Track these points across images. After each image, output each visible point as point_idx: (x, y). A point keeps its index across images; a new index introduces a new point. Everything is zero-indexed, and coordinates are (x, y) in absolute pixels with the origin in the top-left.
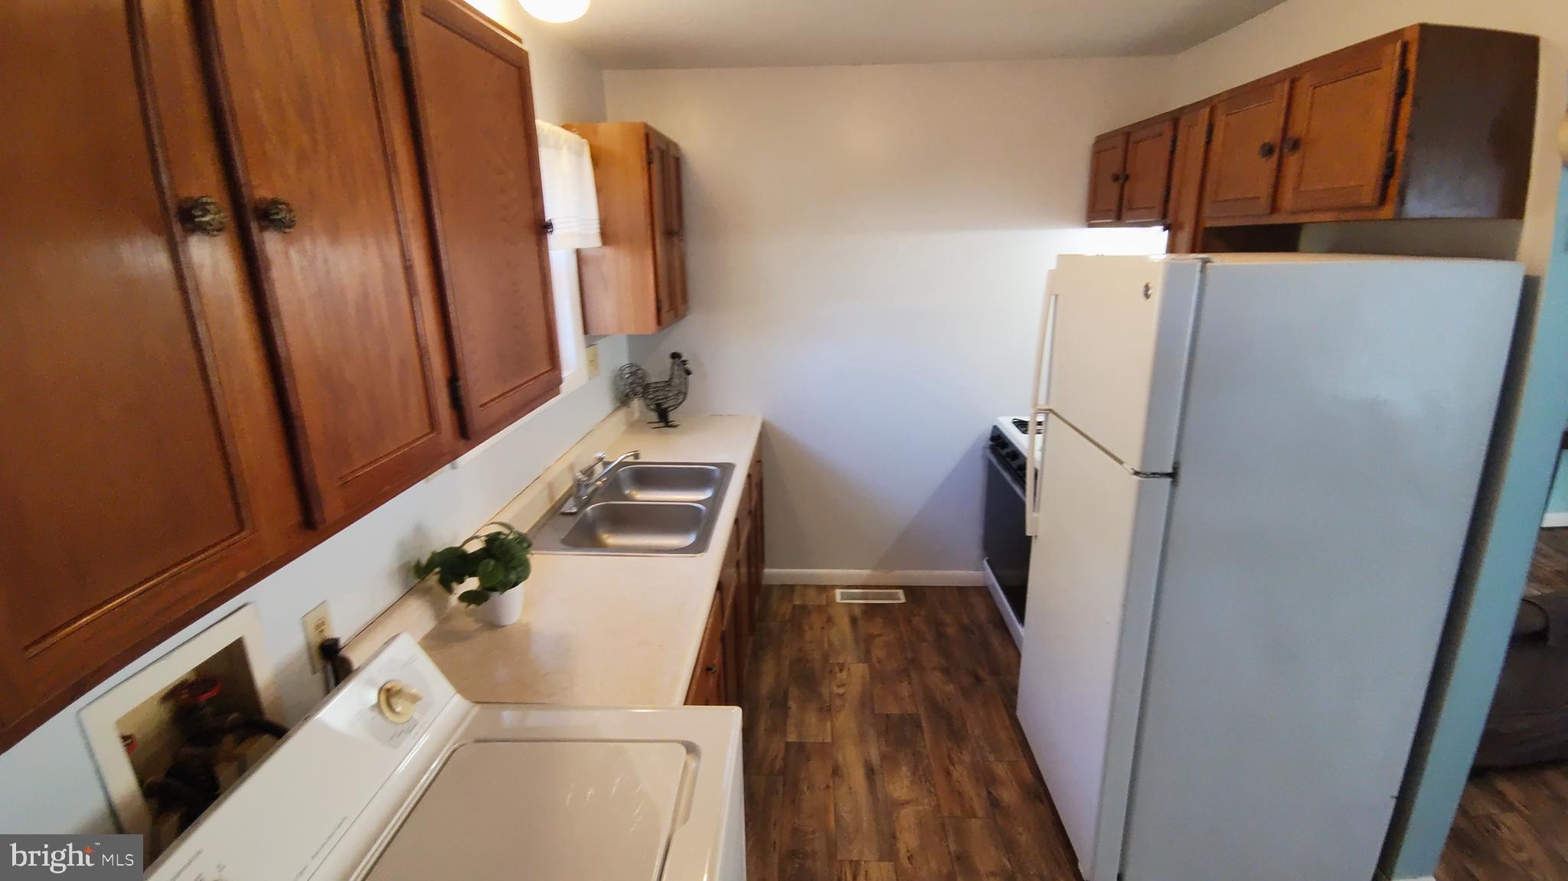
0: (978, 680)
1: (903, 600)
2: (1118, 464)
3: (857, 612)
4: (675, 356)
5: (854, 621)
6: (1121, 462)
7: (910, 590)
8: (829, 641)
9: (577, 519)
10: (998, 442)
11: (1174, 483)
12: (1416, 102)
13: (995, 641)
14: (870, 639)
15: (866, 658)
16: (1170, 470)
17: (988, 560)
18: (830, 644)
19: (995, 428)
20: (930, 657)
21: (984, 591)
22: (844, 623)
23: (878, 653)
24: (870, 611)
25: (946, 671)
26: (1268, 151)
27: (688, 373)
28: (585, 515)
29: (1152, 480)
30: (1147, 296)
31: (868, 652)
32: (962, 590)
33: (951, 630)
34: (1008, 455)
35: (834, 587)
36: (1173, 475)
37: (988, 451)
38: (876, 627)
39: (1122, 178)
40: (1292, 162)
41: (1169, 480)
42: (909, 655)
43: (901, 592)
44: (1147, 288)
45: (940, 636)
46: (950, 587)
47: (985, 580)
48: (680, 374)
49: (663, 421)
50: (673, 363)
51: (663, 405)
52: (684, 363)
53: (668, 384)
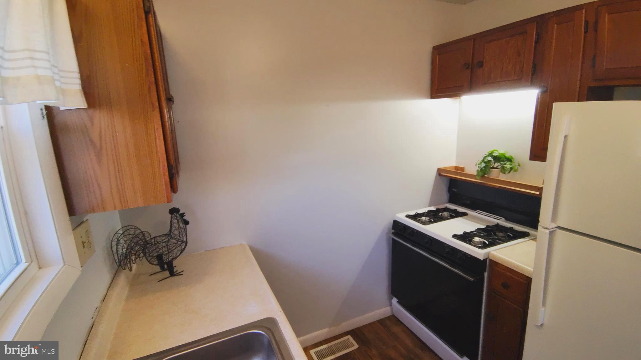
1: (356, 345)
4: (174, 211)
7: (354, 334)
19: (395, 222)
21: (394, 319)
27: (186, 223)
32: (381, 322)
35: (307, 349)
37: (392, 236)
39: (473, 66)
43: (350, 338)
46: (374, 323)
47: (392, 312)
48: (181, 225)
49: (166, 270)
50: (172, 218)
51: (165, 258)
52: (182, 215)
53: (169, 235)
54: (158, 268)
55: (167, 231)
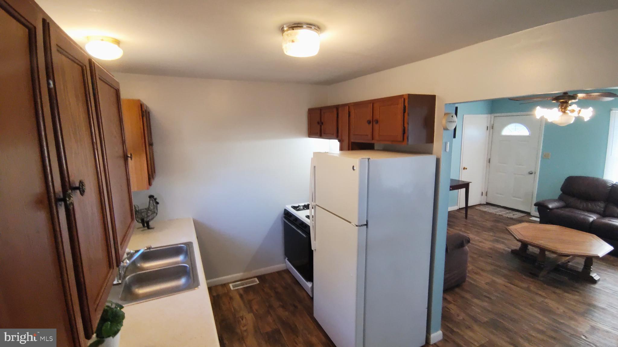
0: (296, 307)
1: (258, 282)
2: (349, 223)
3: (241, 292)
4: (151, 197)
5: (241, 296)
6: (350, 222)
7: (259, 277)
8: (233, 307)
9: (123, 285)
10: (287, 215)
11: (367, 227)
12: (408, 114)
13: (297, 289)
14: (250, 302)
15: (251, 310)
16: (366, 223)
17: (288, 260)
18: (235, 309)
19: (285, 210)
20: (276, 304)
21: (287, 271)
22: (238, 297)
23: (255, 307)
24: (246, 290)
25: (283, 307)
26: (369, 122)
27: (157, 203)
28: (126, 283)
29: (361, 227)
30: (354, 169)
31: (251, 307)
32: (279, 273)
33: (280, 290)
34: (294, 220)
35: (228, 283)
36: (367, 225)
37: (284, 219)
38: (251, 296)
39: (321, 123)
40: (376, 127)
41: (366, 226)
42: (267, 304)
43: (256, 279)
44: (353, 167)
45: (277, 293)
46: (274, 273)
47: (286, 267)
48: (154, 204)
49: (146, 227)
50: (150, 200)
51: (145, 219)
52: (155, 199)
53: (148, 209)
54: (141, 225)
55: (147, 206)
